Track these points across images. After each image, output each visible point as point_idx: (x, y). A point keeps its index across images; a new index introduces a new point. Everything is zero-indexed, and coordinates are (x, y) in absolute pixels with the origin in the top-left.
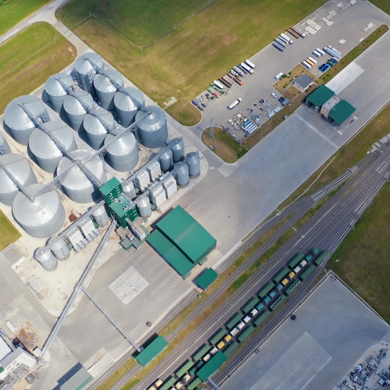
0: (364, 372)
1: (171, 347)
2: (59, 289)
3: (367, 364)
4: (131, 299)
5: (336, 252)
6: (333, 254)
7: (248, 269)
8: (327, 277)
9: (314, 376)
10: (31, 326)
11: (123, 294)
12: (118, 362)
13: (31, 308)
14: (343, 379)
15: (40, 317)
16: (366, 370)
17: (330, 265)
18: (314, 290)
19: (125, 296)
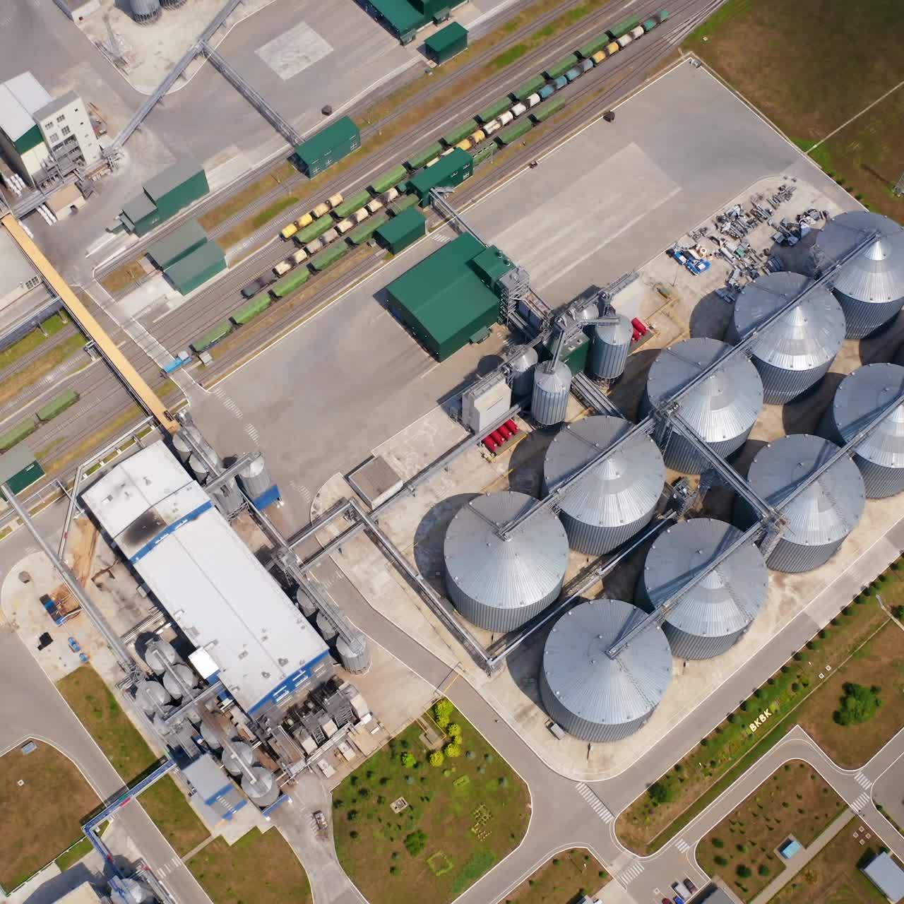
0: (745, 219)
1: (366, 150)
2: (159, 53)
3: (752, 207)
4: (297, 72)
5: (705, 23)
6: (698, 28)
7: (529, 36)
8: (682, 61)
9: (643, 215)
10: (97, 109)
11: (282, 64)
12: (258, 169)
13: (100, 82)
14: (701, 226)
15: (117, 96)
16: (748, 215)
17: (690, 43)
18: (654, 80)
19: (285, 67)
